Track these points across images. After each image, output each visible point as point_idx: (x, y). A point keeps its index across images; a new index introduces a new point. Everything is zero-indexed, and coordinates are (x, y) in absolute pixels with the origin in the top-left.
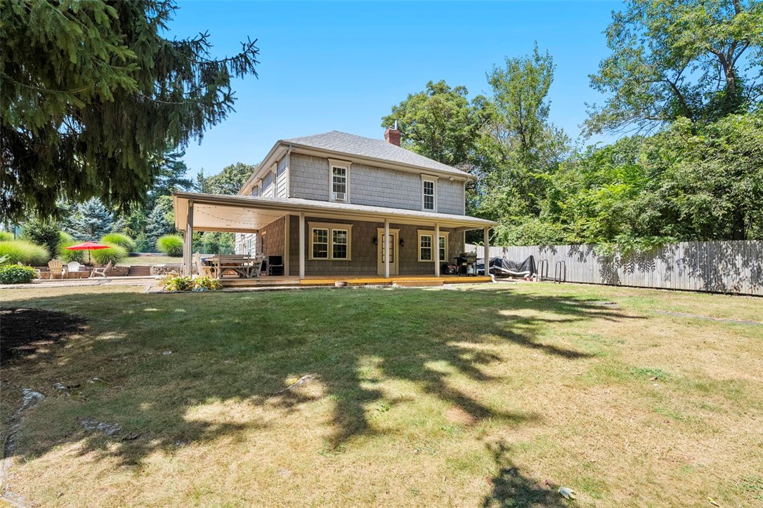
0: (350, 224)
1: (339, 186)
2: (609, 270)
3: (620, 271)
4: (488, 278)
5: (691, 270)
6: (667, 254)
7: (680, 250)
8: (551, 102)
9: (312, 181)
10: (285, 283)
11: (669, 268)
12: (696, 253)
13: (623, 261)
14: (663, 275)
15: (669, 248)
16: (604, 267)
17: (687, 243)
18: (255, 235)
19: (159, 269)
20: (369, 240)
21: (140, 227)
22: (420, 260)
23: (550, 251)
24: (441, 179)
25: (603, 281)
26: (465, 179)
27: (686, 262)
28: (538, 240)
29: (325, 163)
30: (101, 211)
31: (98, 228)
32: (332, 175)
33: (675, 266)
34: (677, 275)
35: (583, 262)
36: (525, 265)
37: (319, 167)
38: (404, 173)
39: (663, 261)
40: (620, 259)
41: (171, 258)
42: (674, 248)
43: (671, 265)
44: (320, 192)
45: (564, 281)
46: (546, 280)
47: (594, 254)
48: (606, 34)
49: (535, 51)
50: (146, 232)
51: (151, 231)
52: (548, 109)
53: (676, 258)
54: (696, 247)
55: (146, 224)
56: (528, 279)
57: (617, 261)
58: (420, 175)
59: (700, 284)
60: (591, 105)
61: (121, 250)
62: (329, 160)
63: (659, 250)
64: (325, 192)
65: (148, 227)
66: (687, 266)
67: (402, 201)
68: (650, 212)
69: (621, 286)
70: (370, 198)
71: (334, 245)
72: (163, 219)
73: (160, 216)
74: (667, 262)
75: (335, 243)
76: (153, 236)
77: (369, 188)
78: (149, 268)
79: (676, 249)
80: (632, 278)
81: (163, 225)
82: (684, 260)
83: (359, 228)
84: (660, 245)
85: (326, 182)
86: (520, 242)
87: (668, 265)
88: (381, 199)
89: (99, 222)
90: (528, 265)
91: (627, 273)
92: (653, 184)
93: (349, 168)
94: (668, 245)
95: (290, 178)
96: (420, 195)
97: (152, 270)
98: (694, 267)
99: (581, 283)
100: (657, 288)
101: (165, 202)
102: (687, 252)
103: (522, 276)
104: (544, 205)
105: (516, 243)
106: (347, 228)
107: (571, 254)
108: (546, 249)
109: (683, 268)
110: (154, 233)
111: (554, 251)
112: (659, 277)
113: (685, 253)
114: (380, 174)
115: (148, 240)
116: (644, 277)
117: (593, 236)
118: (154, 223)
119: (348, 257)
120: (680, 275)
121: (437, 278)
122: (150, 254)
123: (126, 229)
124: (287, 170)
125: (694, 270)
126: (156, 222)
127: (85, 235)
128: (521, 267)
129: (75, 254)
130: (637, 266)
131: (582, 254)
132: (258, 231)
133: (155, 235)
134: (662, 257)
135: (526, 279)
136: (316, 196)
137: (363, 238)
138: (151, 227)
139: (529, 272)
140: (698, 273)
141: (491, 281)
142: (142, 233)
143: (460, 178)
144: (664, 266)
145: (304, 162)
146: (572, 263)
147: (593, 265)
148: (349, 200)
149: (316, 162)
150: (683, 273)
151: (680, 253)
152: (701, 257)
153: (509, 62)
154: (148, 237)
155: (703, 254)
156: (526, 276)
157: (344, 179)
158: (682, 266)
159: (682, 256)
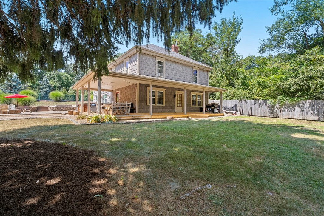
0: (164, 88)
1: (160, 70)
2: (273, 111)
3: (278, 112)
4: (222, 114)
5: (312, 112)
6: (301, 105)
7: (307, 103)
8: (241, 38)
9: (148, 67)
10: (145, 117)
11: (302, 111)
12: (315, 105)
13: (280, 108)
14: (299, 114)
15: (302, 102)
16: (270, 110)
17: (310, 101)
18: (110, 92)
19: (54, 108)
20: (172, 96)
21: (36, 87)
22: (192, 106)
23: (244, 102)
24: (200, 69)
25: (270, 116)
26: (209, 69)
27: (310, 109)
28: (237, 97)
29: (154, 59)
30: (15, 78)
31: (13, 87)
32: (157, 65)
33: (305, 110)
34: (305, 114)
35: (260, 107)
36: (233, 108)
37: (152, 60)
38: (186, 65)
39: (299, 108)
40: (278, 106)
41: (56, 102)
42: (304, 102)
43: (302, 109)
44: (152, 73)
45: (251, 115)
46: (242, 115)
47: (266, 104)
48: (270, 10)
49: (234, 16)
50: (39, 89)
51: (42, 89)
52: (240, 41)
53: (305, 107)
54: (315, 102)
55: (39, 85)
56: (235, 114)
57: (277, 107)
58: (192, 67)
59: (317, 118)
60: (262, 40)
61: (33, 98)
62: (156, 57)
63: (298, 103)
64: (154, 73)
65: (40, 87)
66: (310, 110)
67: (185, 79)
68: (295, 87)
69: (279, 118)
70: (172, 76)
71: (158, 98)
72: (48, 83)
73: (47, 82)
74: (301, 108)
75: (158, 97)
76: (43, 91)
77: (172, 72)
78: (48, 107)
79: (306, 103)
80: (284, 114)
81: (48, 86)
82: (309, 108)
83: (168, 90)
84: (298, 101)
85: (155, 67)
86: (228, 98)
87: (301, 109)
88: (177, 77)
89: (15, 84)
90: (234, 108)
91: (282, 113)
92: (295, 75)
93: (164, 62)
94: (301, 101)
95: (139, 65)
96: (192, 76)
97: (49, 109)
98: (314, 111)
99: (259, 116)
100: (296, 119)
101: (48, 75)
102: (310, 104)
103: (232, 113)
104: (237, 83)
105: (226, 99)
106: (163, 90)
107: (254, 104)
108: (242, 101)
109: (308, 111)
110: (44, 90)
111: (246, 102)
112: (297, 114)
113: (309, 105)
114: (177, 65)
115: (41, 93)
116: (289, 115)
117: (264, 96)
118: (43, 85)
119: (164, 104)
120: (307, 114)
121: (203, 114)
122: (45, 100)
123: (29, 87)
124: (138, 60)
125: (313, 112)
126: (45, 84)
127: (7, 90)
128: (232, 109)
129: (8, 100)
130: (286, 110)
131: (260, 104)
132: (112, 90)
133: (44, 91)
134: (299, 106)
135: (233, 114)
136: (150, 74)
137: (170, 95)
138: (42, 87)
139: (235, 111)
140: (315, 113)
141: (224, 115)
142: (37, 89)
143: (207, 69)
144: (300, 110)
145: (145, 57)
146: (255, 108)
147: (266, 109)
148: (164, 77)
149: (150, 58)
150: (308, 113)
151: (307, 105)
152: (317, 106)
153: (222, 20)
154: (41, 92)
155: (318, 105)
156: (233, 113)
157: (162, 67)
158: (308, 110)
159: (308, 106)
